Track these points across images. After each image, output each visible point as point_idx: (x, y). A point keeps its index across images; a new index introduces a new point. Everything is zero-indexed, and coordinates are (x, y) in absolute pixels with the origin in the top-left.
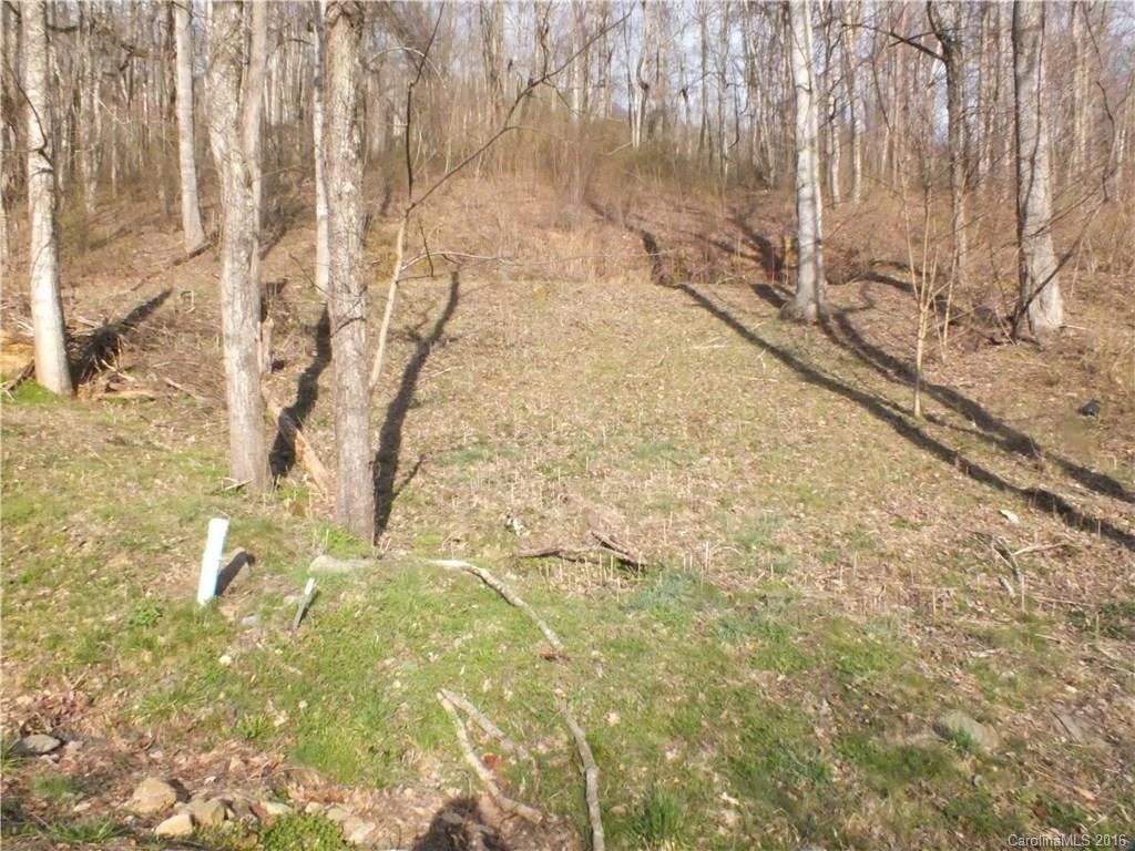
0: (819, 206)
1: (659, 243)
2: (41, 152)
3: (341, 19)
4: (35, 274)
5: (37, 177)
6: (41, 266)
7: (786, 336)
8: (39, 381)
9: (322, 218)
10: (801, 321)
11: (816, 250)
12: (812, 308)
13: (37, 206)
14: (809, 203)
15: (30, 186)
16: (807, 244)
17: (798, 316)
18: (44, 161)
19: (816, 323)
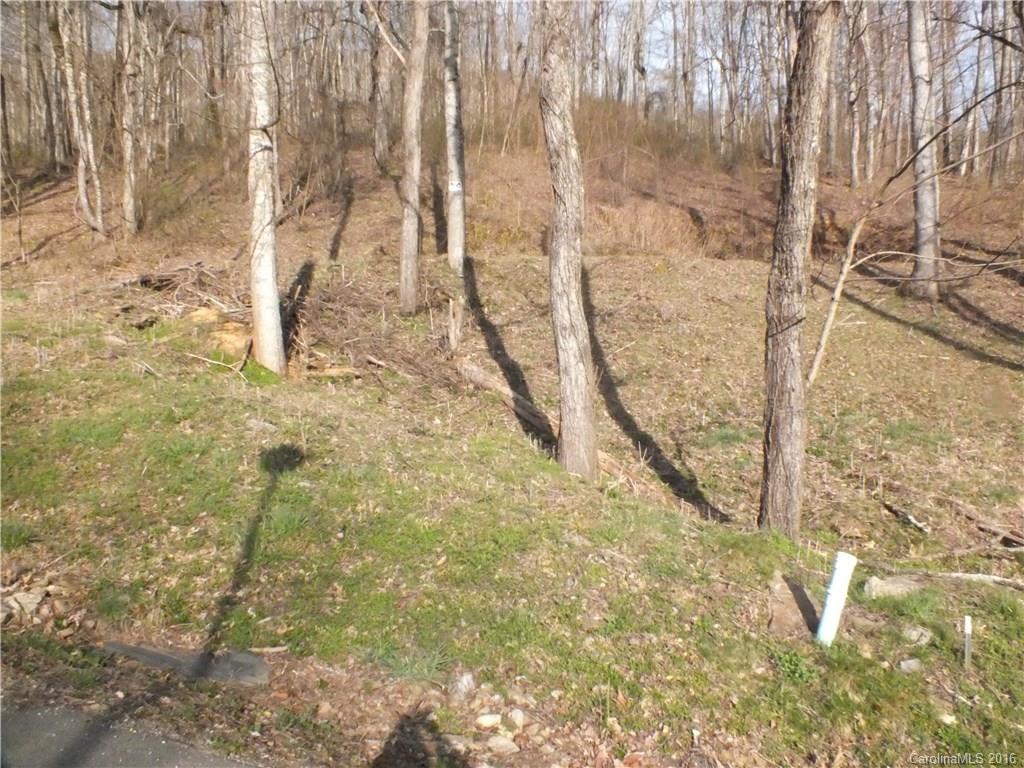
0: (938, 191)
1: (705, 218)
2: (264, 130)
4: (257, 252)
5: (260, 156)
6: (263, 245)
7: (919, 312)
8: (258, 360)
9: (455, 194)
10: (926, 298)
11: (936, 232)
12: (933, 287)
13: (260, 184)
14: (929, 188)
15: (252, 163)
16: (927, 226)
17: (921, 294)
18: (267, 138)
19: (940, 301)
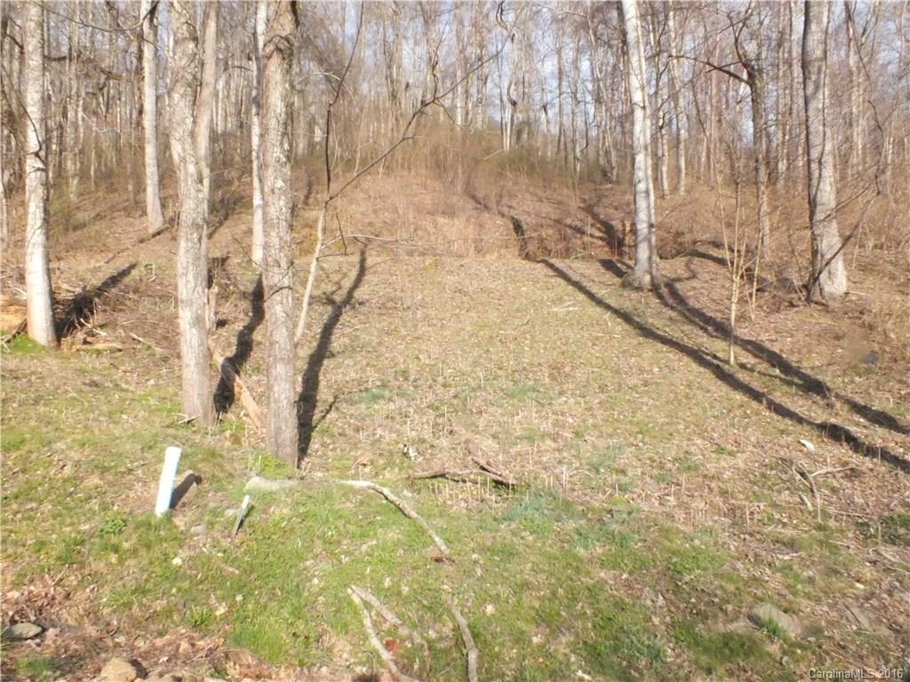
0: (652, 197)
1: (525, 227)
2: (37, 155)
3: (275, 53)
4: (29, 250)
5: (33, 175)
6: (34, 245)
7: (627, 300)
8: (30, 335)
9: (258, 206)
10: (639, 289)
11: (650, 232)
12: (647, 278)
13: (32, 197)
14: (644, 195)
15: (27, 181)
16: (642, 227)
17: (636, 284)
18: (39, 162)
19: (650, 290)
